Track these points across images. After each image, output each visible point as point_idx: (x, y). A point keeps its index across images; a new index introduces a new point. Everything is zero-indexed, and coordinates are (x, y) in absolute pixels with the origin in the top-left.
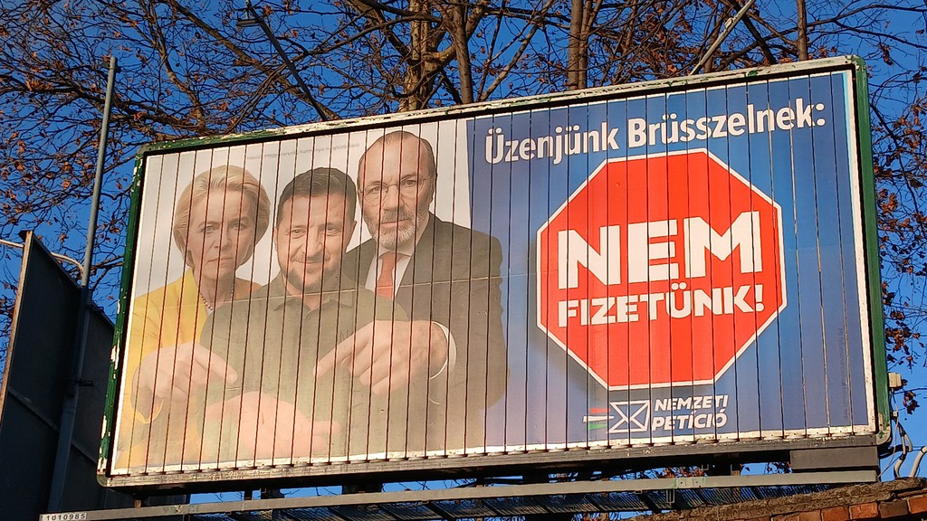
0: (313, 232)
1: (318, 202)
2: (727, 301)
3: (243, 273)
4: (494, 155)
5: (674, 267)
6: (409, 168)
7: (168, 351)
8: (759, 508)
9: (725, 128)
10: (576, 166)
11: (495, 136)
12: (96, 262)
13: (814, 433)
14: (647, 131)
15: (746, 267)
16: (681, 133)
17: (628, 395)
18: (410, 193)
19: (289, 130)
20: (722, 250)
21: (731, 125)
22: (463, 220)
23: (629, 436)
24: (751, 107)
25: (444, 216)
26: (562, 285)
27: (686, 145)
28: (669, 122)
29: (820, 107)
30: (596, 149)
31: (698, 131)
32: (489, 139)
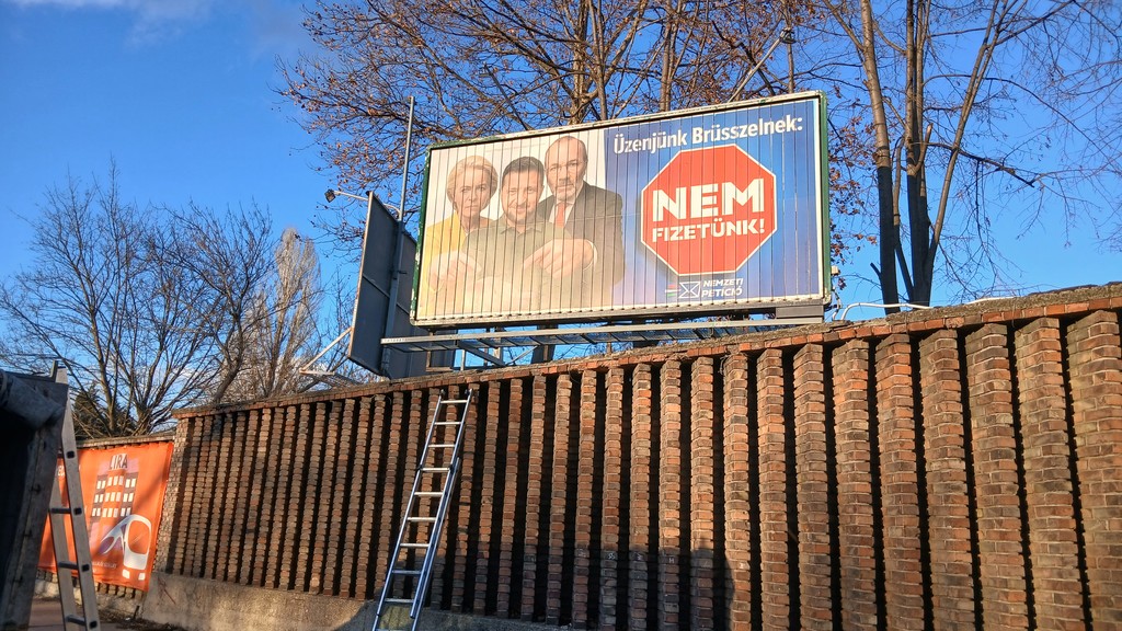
0: (521, 191)
1: (524, 175)
2: (746, 227)
3: (484, 214)
4: (619, 149)
5: (716, 209)
6: (573, 156)
7: (445, 256)
8: (758, 337)
9: (747, 132)
10: (664, 154)
11: (619, 138)
12: (408, 208)
13: (790, 298)
14: (703, 134)
15: (755, 209)
16: (722, 135)
17: (689, 278)
18: (573, 170)
19: (508, 136)
20: (742, 199)
21: (750, 130)
22: (602, 185)
23: (689, 300)
24: (761, 120)
25: (591, 182)
26: (655, 219)
27: (725, 142)
28: (715, 129)
29: (800, 120)
30: (675, 145)
31: (731, 134)
32: (616, 140)
